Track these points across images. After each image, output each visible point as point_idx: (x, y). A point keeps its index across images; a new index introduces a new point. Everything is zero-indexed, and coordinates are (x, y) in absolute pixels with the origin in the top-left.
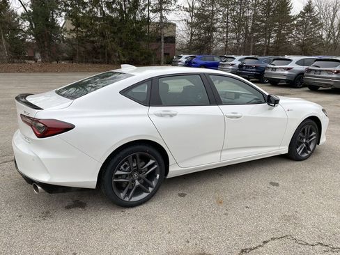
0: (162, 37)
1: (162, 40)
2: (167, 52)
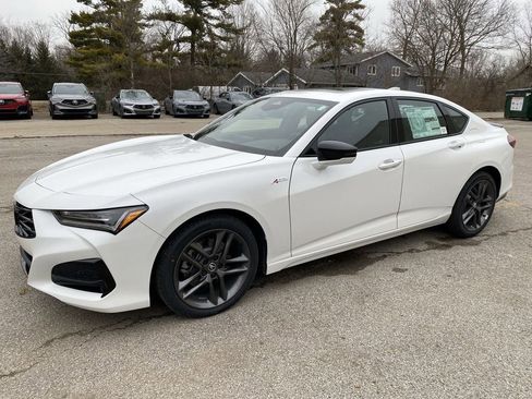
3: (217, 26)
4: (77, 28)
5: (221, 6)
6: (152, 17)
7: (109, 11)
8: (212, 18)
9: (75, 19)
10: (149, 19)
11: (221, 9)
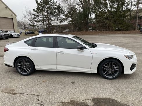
0: (138, 17)
1: (137, 18)
2: (139, 24)
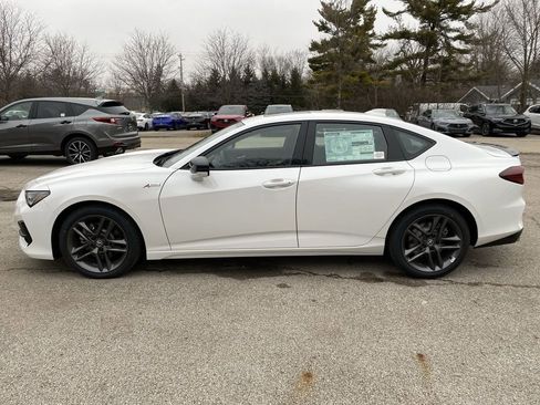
3: (455, 39)
4: (316, 54)
5: (463, 16)
6: (387, 37)
7: (346, 36)
8: (451, 30)
9: (315, 46)
10: (383, 39)
11: (463, 20)
